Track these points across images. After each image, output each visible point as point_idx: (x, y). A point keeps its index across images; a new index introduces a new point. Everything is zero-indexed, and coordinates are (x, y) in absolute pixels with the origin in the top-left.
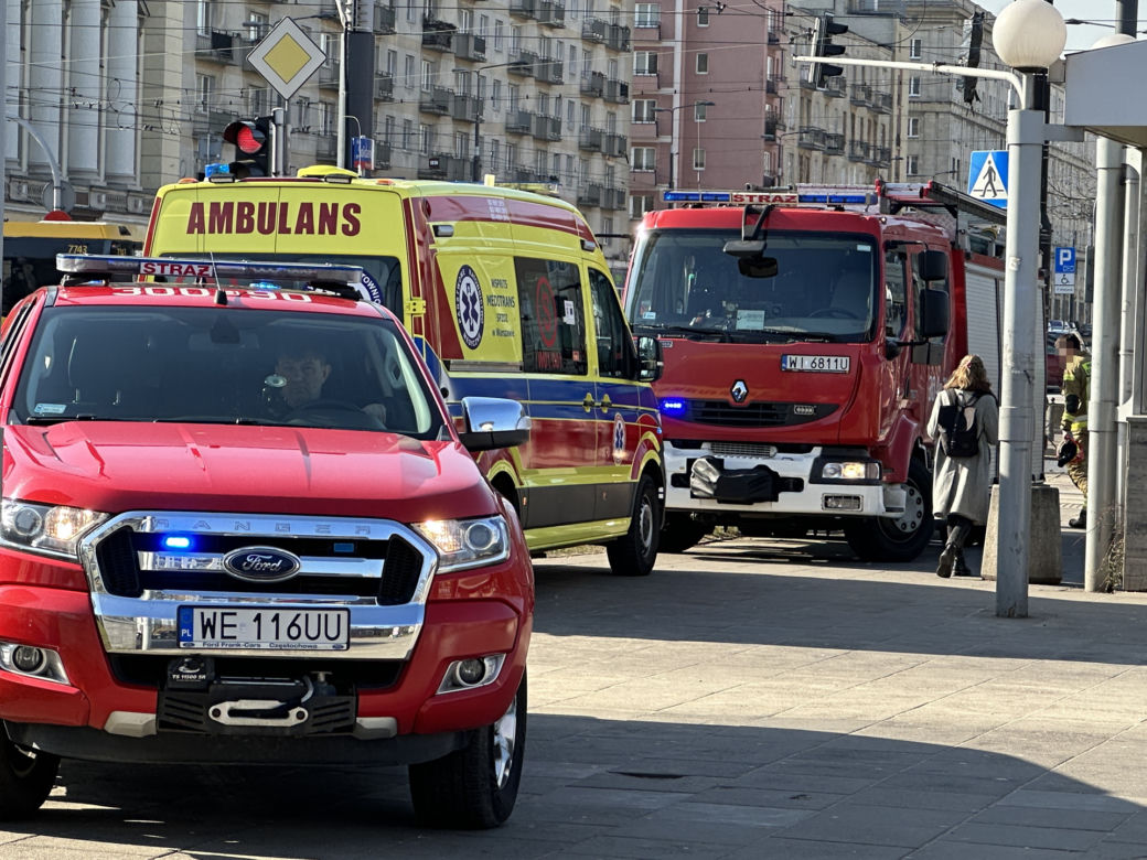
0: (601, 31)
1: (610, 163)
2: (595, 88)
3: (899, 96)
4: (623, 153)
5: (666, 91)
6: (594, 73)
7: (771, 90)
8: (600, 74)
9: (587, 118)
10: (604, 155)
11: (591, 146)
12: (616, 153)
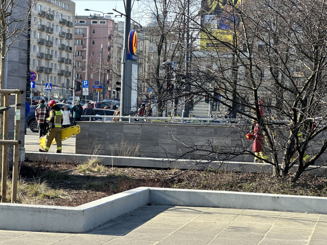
0: (64, 35)
1: (67, 65)
2: (62, 48)
3: (145, 51)
4: (70, 63)
5: (85, 49)
6: (62, 44)
7: (109, 49)
8: (64, 45)
9: (61, 55)
10: (65, 63)
11: (62, 61)
12: (68, 63)
